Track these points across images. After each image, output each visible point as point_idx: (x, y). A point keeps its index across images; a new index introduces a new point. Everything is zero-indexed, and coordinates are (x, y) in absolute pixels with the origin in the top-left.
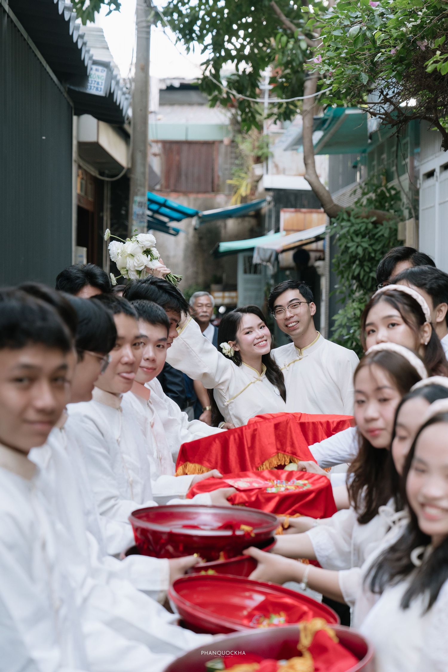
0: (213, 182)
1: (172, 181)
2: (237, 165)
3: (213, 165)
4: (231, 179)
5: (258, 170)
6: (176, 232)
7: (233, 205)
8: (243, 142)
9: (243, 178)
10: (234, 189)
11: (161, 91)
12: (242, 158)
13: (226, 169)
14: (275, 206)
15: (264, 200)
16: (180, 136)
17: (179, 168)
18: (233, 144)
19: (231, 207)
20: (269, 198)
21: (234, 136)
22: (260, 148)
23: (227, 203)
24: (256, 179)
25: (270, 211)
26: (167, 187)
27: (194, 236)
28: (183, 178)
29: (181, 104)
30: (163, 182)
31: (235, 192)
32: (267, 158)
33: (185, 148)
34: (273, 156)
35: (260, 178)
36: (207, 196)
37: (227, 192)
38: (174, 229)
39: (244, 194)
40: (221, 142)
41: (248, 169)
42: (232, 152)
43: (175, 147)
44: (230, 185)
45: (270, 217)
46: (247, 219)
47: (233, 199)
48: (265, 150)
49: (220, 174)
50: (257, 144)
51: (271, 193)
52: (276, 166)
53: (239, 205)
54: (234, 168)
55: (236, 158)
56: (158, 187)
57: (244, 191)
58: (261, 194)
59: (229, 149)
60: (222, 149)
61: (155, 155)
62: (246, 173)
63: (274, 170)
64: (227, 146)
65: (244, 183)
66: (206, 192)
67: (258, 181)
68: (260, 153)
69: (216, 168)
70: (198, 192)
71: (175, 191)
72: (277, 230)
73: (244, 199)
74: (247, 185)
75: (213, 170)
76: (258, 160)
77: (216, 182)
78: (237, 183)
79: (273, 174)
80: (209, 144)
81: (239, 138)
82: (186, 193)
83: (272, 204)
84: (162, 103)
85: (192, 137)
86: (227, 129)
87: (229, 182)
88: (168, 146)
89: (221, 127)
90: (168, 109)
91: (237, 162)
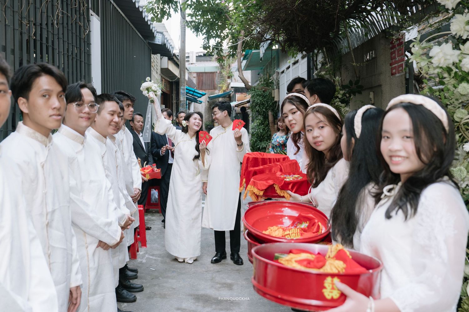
0: (214, 86)
1: (200, 86)
2: (222, 80)
3: (214, 80)
4: (220, 85)
5: (229, 81)
6: (201, 102)
7: (221, 93)
8: (224, 72)
9: (224, 84)
10: (221, 88)
11: (196, 56)
12: (224, 77)
13: (218, 81)
14: (235, 93)
15: (231, 91)
16: (203, 71)
17: (202, 81)
18: (221, 73)
19: (220, 94)
20: (232, 90)
21: (221, 70)
22: (229, 73)
23: (219, 93)
24: (228, 84)
25: (233, 95)
26: (199, 88)
27: (208, 105)
28: (204, 85)
29: (204, 61)
30: (197, 85)
31: (221, 89)
32: (232, 77)
33: (204, 75)
34: (234, 76)
35: (230, 83)
36: (212, 91)
37: (219, 90)
38: (199, 101)
39: (224, 89)
40: (217, 72)
41: (226, 81)
42: (220, 76)
43: (201, 74)
44: (220, 86)
45: (233, 97)
46: (226, 98)
47: (221, 91)
48: (231, 74)
49: (216, 83)
50: (228, 72)
51: (233, 89)
52: (235, 79)
53: (223, 93)
54: (221, 81)
55: (222, 78)
56: (195, 88)
57: (224, 88)
58: (230, 89)
59: (219, 75)
60: (217, 75)
61: (194, 77)
62: (225, 82)
63: (234, 80)
64: (218, 73)
65: (225, 85)
66: (212, 89)
67: (229, 85)
68: (229, 75)
69: (215, 81)
70: (209, 90)
71: (201, 89)
72: (235, 101)
73: (224, 91)
74: (225, 86)
75: (214, 82)
76: (229, 77)
77: (215, 85)
78: (222, 86)
79: (234, 82)
80: (213, 73)
81: (222, 71)
82: (205, 90)
83: (234, 92)
84: (197, 61)
85: (206, 71)
86: (218, 67)
87: (219, 85)
88: (198, 74)
89: (216, 67)
90: (199, 63)
91: (222, 79)
